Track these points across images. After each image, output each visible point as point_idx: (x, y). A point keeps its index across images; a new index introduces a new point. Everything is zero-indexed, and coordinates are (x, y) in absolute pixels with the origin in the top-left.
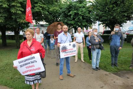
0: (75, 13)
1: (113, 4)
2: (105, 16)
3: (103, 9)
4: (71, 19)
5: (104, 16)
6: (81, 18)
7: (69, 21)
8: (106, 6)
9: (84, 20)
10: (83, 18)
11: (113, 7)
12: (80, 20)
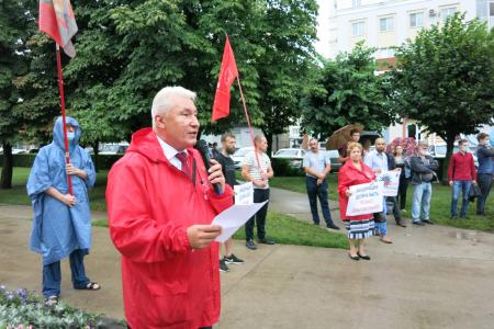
0: (348, 96)
1: (456, 76)
2: (436, 107)
3: (430, 88)
4: (336, 112)
5: (432, 107)
6: (366, 109)
7: (329, 119)
8: (438, 81)
9: (375, 116)
10: (371, 112)
11: (459, 85)
12: (362, 115)
